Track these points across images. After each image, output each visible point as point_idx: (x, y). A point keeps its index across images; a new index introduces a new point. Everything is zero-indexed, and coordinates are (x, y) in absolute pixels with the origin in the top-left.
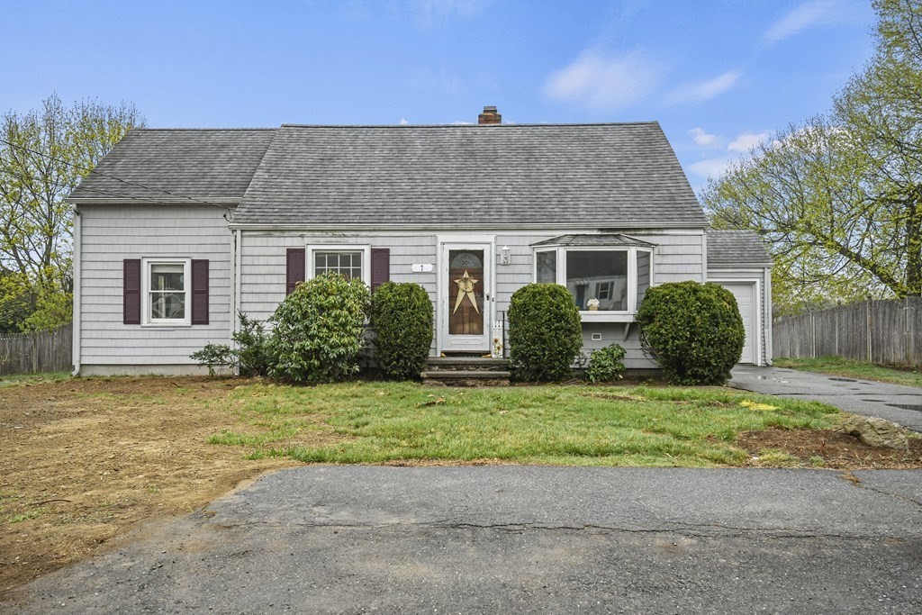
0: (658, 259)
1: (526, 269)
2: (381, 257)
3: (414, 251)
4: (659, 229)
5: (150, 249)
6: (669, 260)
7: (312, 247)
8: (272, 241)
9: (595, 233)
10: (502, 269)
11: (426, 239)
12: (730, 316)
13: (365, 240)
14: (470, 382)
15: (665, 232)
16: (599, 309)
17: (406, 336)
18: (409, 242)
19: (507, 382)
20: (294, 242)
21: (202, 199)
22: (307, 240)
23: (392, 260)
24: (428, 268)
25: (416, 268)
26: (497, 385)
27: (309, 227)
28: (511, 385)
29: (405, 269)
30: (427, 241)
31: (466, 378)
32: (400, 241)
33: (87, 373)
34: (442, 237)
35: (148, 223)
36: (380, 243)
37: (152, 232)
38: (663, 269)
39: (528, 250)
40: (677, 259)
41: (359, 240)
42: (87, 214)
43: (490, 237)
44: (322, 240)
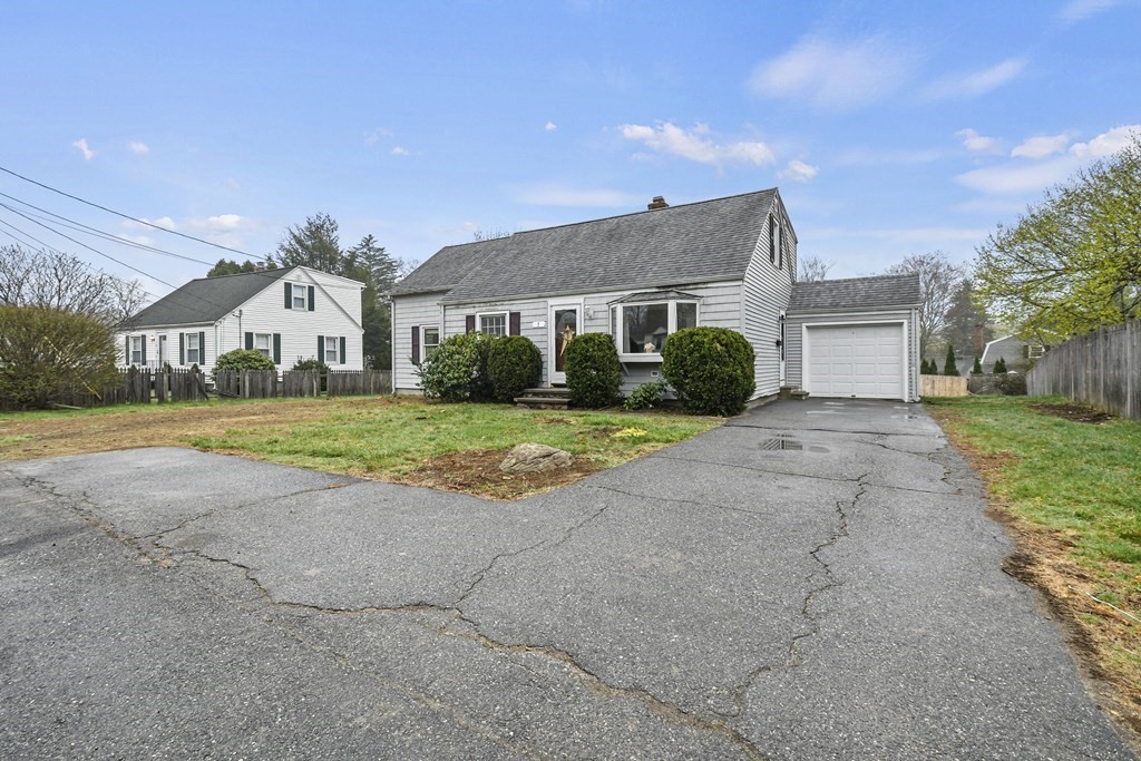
0: (704, 309)
1: (604, 322)
2: (515, 317)
3: (534, 312)
4: (705, 283)
5: (423, 320)
6: (713, 308)
7: (479, 312)
8: (459, 311)
9: (654, 290)
10: (588, 323)
11: (540, 304)
12: (720, 356)
13: (507, 307)
14: (543, 406)
15: (709, 285)
16: (654, 351)
17: (501, 372)
18: (532, 306)
19: (566, 407)
20: (469, 311)
21: (427, 288)
22: (477, 309)
23: (522, 320)
24: (542, 324)
25: (535, 325)
26: (559, 409)
27: (476, 300)
28: (569, 409)
29: (529, 326)
30: (542, 305)
31: (541, 403)
32: (526, 306)
33: (399, 393)
34: (551, 301)
35: (423, 304)
36: (515, 309)
37: (423, 309)
38: (707, 317)
39: (606, 307)
40: (719, 308)
41: (503, 307)
42: (398, 301)
43: (580, 299)
44: (484, 309)
